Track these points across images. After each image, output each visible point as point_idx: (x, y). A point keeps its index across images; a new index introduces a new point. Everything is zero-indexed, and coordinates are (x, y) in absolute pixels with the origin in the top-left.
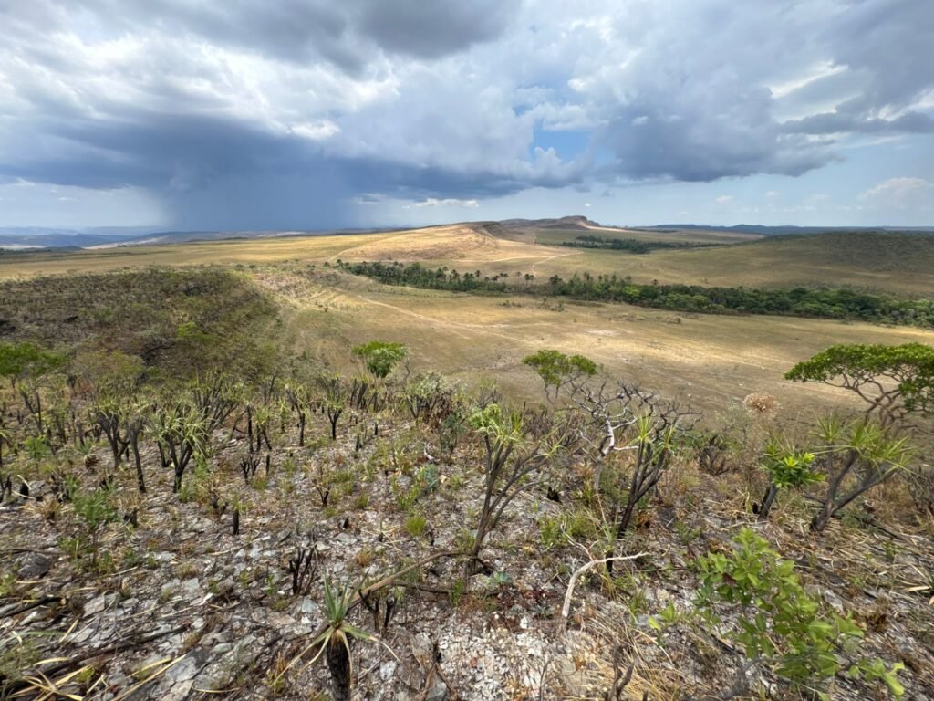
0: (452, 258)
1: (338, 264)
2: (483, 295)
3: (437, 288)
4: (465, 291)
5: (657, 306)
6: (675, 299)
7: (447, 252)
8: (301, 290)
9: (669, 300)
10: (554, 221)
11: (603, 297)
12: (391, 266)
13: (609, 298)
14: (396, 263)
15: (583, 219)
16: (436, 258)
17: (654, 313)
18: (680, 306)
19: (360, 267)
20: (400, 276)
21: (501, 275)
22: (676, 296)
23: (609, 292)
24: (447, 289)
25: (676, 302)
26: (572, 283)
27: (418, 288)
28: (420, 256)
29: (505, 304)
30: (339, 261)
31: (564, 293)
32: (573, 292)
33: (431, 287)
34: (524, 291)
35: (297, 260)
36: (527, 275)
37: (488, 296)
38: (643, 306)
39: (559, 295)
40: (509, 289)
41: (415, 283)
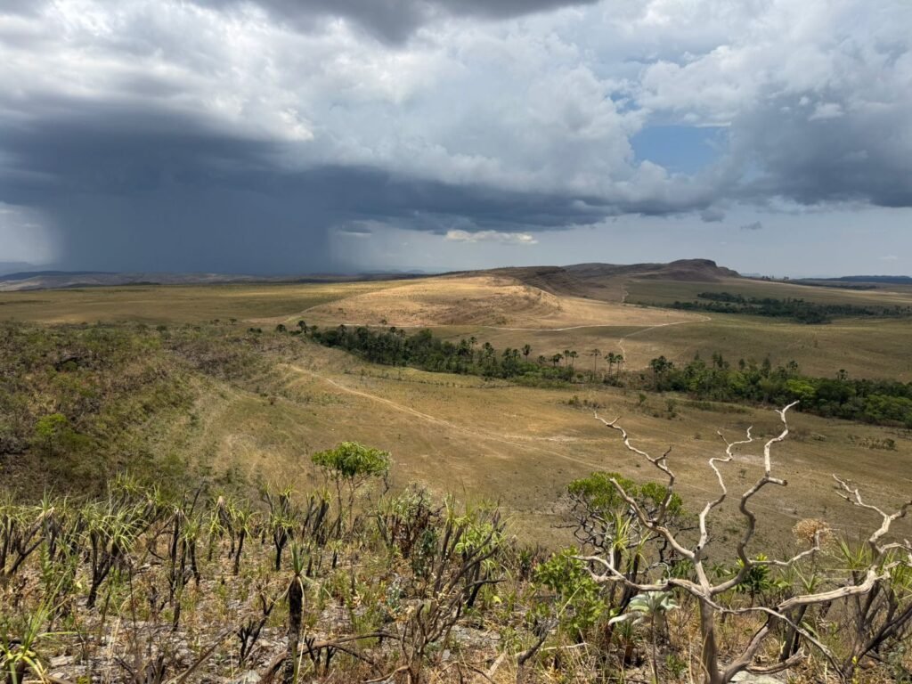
0: (484, 323)
1: (299, 328)
2: (534, 386)
3: (458, 371)
4: (505, 377)
5: (848, 416)
6: (882, 404)
7: (479, 313)
8: (235, 368)
9: (870, 406)
10: (658, 267)
11: (748, 397)
12: (386, 333)
13: (760, 399)
14: (393, 329)
15: (711, 264)
16: (458, 322)
17: (845, 428)
18: (892, 417)
19: (334, 333)
20: (398, 350)
21: (567, 352)
22: (884, 400)
23: (759, 388)
24: (474, 374)
25: (884, 411)
26: (690, 373)
27: (427, 370)
28: (433, 319)
29: (571, 403)
30: (301, 323)
31: (677, 388)
32: (693, 386)
33: (449, 369)
34: (605, 382)
35: (234, 320)
36: (611, 355)
37: (543, 387)
38: (822, 414)
39: (668, 390)
40: (580, 377)
41: (423, 363)
